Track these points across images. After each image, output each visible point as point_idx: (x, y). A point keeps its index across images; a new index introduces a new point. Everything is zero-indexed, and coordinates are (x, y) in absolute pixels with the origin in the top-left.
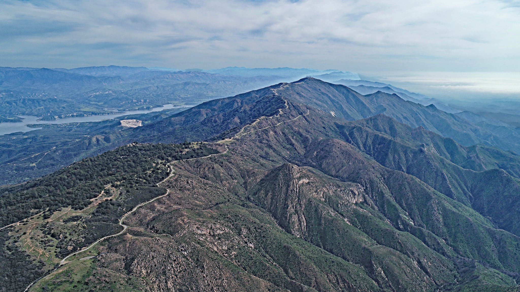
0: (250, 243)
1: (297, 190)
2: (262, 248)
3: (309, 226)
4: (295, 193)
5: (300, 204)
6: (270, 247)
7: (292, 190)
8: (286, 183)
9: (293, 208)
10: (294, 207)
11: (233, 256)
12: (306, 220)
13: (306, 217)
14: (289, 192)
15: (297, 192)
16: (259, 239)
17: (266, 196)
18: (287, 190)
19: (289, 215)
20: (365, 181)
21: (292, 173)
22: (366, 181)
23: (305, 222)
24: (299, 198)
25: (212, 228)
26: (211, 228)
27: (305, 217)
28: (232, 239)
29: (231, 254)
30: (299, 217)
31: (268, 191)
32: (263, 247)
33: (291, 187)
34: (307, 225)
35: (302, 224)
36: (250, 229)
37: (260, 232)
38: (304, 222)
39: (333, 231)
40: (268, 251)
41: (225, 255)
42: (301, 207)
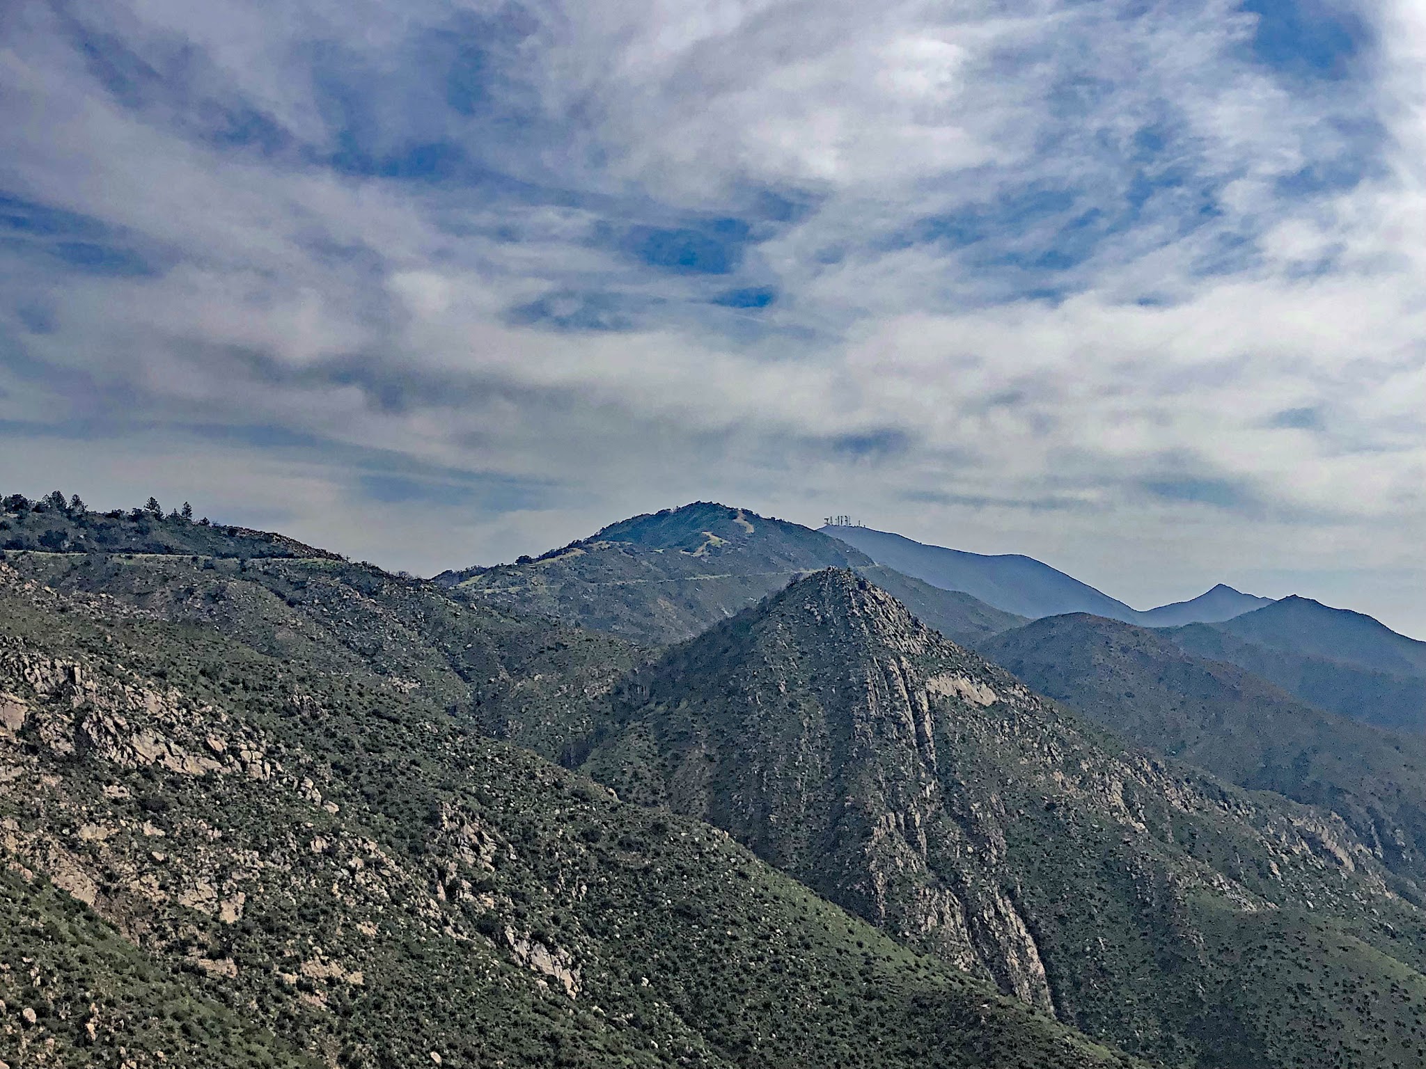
0: (538, 937)
1: (919, 724)
2: (678, 1009)
3: (1077, 985)
4: (910, 746)
5: (967, 822)
6: (767, 1006)
7: (880, 720)
8: (829, 681)
9: (912, 842)
10: (922, 839)
11: (318, 1001)
12: (1037, 940)
13: (1034, 917)
14: (865, 734)
15: (920, 735)
16: (639, 930)
17: (666, 771)
18: (842, 719)
19: (889, 885)
20: (1370, 810)
21: (868, 620)
22: (1378, 806)
23: (1032, 951)
24: (943, 774)
25: (76, 702)
26: (58, 695)
27: (1022, 913)
28: (319, 845)
29: (291, 979)
30: (968, 915)
31: (684, 736)
32: (685, 1001)
33: (871, 696)
34: (1051, 978)
35: (1013, 959)
36: (528, 835)
37: (646, 871)
38: (1021, 949)
39: (1305, 1001)
40: (747, 1042)
41: (206, 964)
42: (982, 841)
